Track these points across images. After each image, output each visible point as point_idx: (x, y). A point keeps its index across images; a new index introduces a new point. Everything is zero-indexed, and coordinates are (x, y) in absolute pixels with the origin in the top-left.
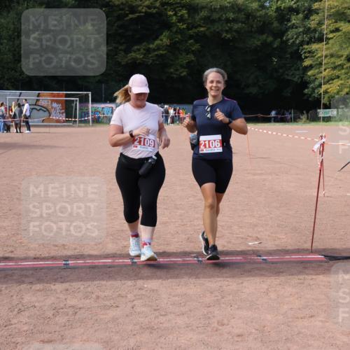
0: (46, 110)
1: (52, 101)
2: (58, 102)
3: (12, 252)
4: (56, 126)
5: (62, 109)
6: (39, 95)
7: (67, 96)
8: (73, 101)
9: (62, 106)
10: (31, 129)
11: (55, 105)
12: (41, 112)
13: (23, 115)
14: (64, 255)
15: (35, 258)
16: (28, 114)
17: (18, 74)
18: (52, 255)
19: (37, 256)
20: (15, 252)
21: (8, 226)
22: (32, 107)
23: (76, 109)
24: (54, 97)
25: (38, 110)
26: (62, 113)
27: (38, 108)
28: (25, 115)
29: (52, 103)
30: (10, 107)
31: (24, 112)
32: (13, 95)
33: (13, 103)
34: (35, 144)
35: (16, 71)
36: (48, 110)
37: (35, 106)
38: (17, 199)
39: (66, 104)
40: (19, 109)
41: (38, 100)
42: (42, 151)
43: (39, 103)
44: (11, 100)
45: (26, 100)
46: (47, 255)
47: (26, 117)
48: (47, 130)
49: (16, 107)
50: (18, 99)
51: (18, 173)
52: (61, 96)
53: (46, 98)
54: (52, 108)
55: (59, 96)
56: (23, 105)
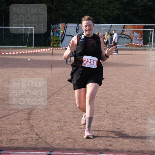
0: (129, 37)
1: (134, 31)
2: (138, 32)
3: (111, 145)
4: (136, 50)
5: (141, 37)
6: (124, 27)
7: (145, 27)
8: (150, 31)
9: (141, 35)
10: (118, 51)
11: (135, 34)
12: (125, 39)
13: (113, 41)
14: (150, 150)
15: (128, 151)
16: (116, 41)
17: (110, 12)
18: (140, 150)
19: (130, 150)
20: (113, 146)
21: (107, 125)
22: (119, 35)
23: (151, 37)
24: (135, 28)
25: (124, 38)
26: (141, 40)
27: (123, 36)
28: (114, 42)
29: (133, 33)
30: (103, 36)
31: (113, 40)
32: (106, 27)
33: (106, 33)
34: (121, 63)
35: (109, 10)
36: (130, 38)
37: (121, 35)
38: (112, 104)
39: (144, 34)
40: (110, 37)
41: (123, 31)
42: (127, 68)
43: (124, 33)
44: (104, 31)
45: (115, 31)
46: (137, 149)
47: (115, 43)
48: (130, 52)
49: (109, 36)
50: (109, 30)
51: (111, 85)
52: (141, 28)
53: (129, 29)
54: (134, 36)
55: (138, 27)
56: (113, 34)
